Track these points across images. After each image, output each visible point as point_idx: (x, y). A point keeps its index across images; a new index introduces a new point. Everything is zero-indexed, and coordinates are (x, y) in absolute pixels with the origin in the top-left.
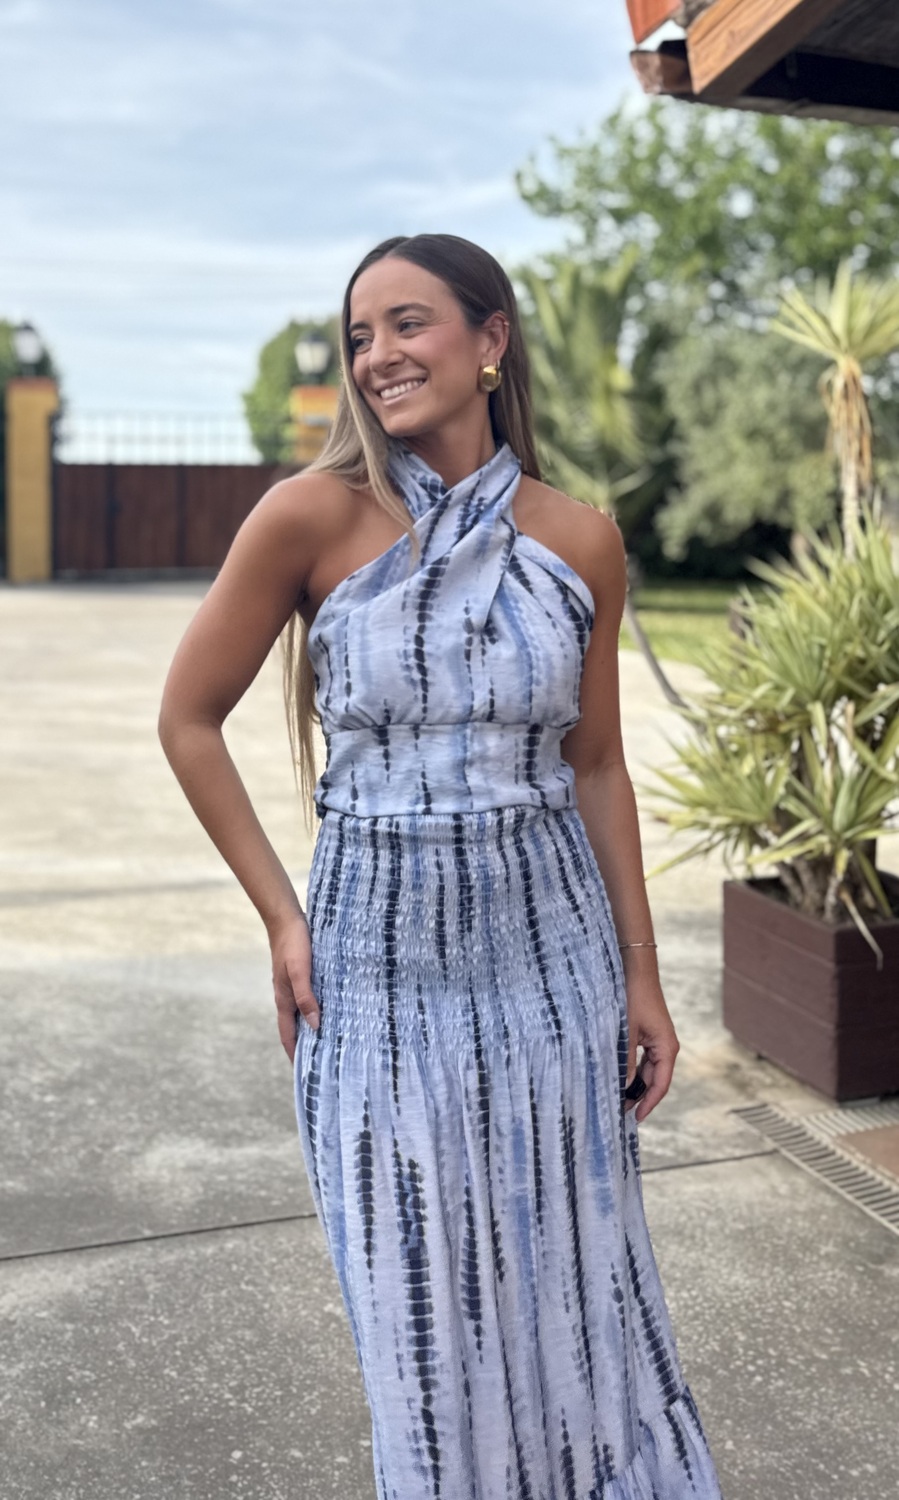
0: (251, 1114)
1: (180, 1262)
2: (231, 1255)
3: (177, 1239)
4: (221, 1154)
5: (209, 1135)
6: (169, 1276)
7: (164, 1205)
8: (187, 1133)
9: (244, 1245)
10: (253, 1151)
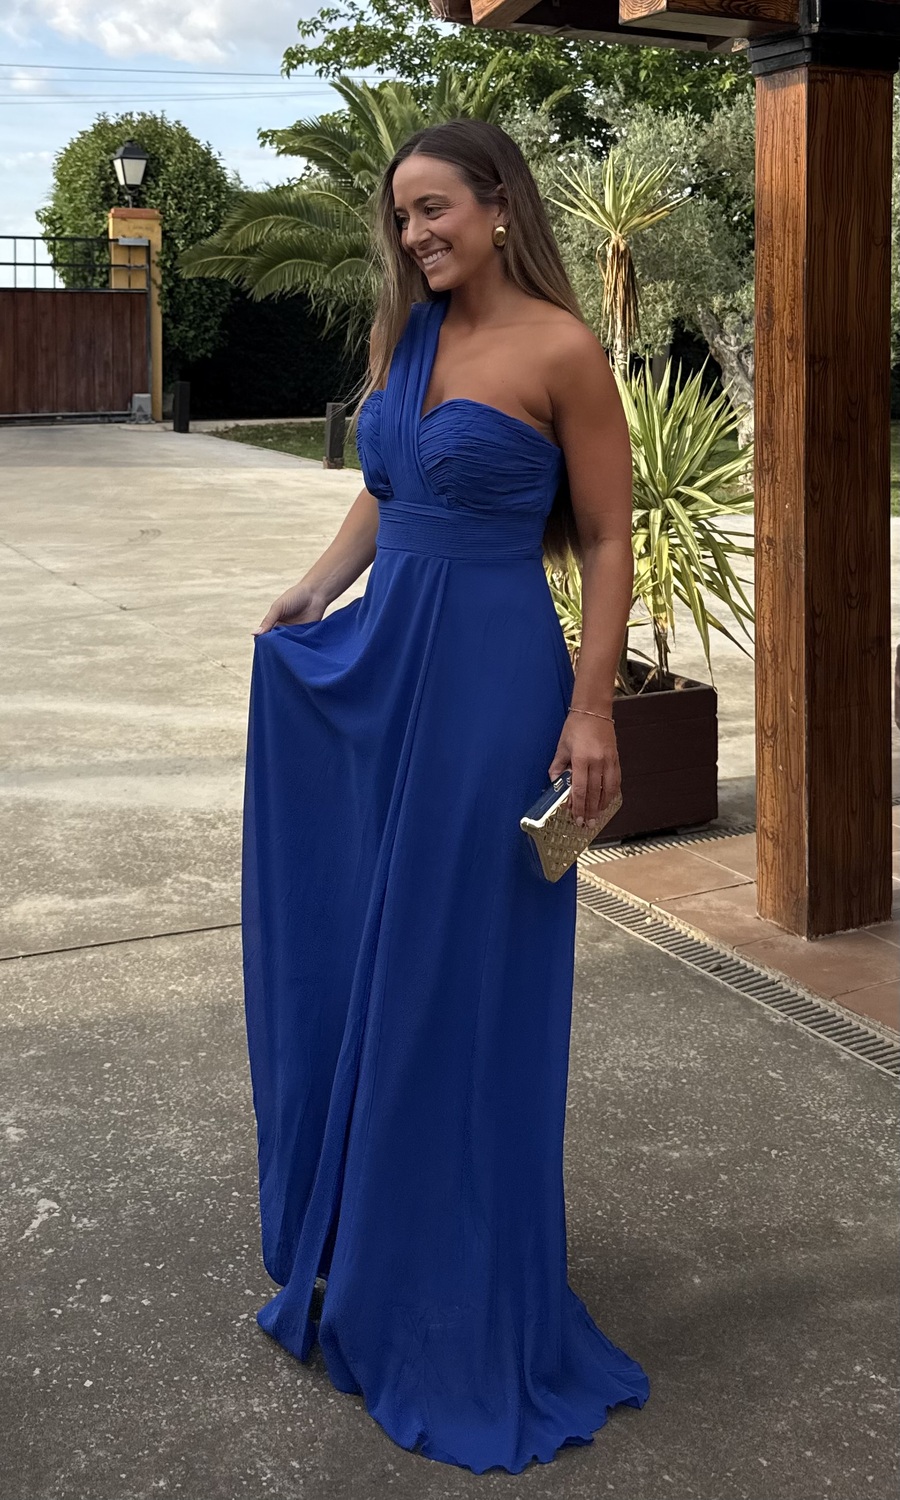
0: (100, 877)
1: (50, 970)
2: (91, 963)
3: (46, 956)
4: (77, 904)
5: (65, 892)
6: (42, 978)
7: (32, 936)
8: (48, 892)
9: (102, 957)
10: (105, 900)
